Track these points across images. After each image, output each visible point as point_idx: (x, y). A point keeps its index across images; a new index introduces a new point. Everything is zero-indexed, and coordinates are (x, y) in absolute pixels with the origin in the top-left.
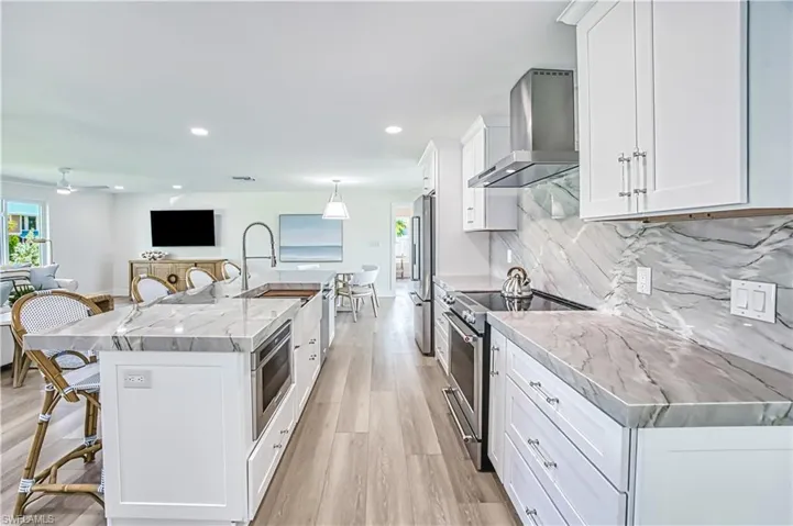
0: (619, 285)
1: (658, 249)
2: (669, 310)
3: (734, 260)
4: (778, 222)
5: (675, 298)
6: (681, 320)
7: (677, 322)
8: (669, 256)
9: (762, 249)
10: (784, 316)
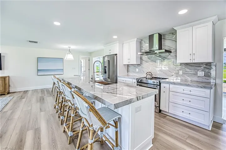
0: (175, 74)
1: (184, 67)
2: (186, 76)
3: (198, 69)
4: (204, 64)
5: (187, 75)
6: (189, 78)
7: (188, 78)
8: (186, 69)
9: (202, 67)
10: (205, 75)
